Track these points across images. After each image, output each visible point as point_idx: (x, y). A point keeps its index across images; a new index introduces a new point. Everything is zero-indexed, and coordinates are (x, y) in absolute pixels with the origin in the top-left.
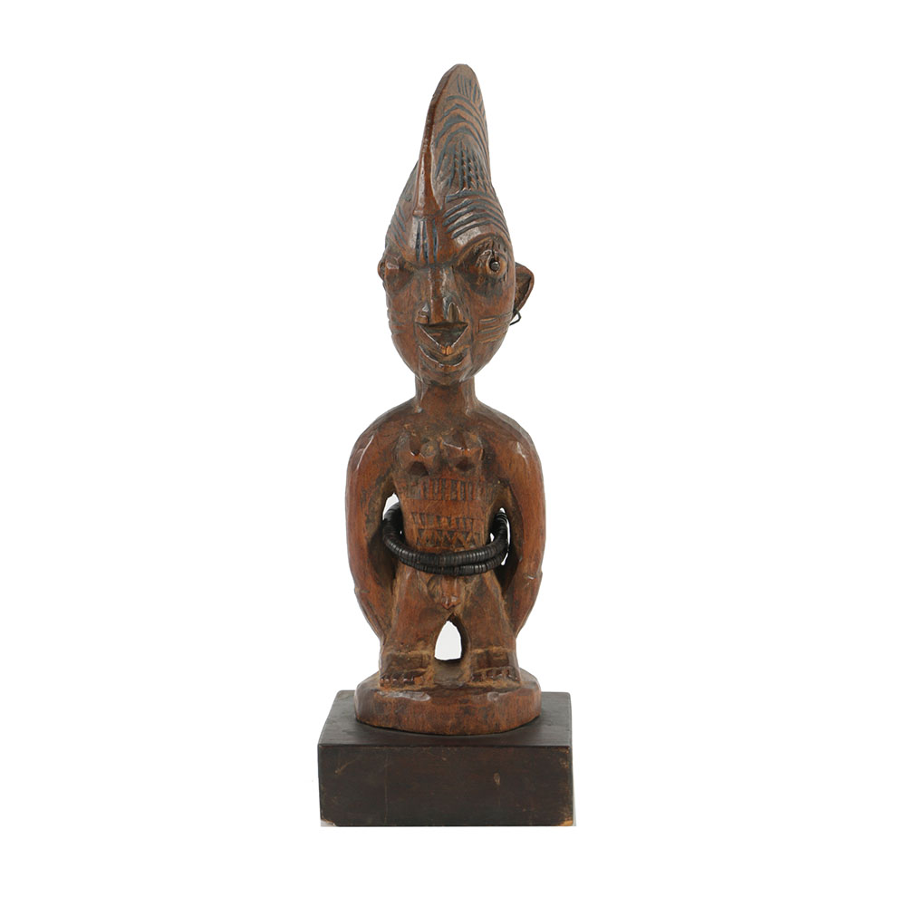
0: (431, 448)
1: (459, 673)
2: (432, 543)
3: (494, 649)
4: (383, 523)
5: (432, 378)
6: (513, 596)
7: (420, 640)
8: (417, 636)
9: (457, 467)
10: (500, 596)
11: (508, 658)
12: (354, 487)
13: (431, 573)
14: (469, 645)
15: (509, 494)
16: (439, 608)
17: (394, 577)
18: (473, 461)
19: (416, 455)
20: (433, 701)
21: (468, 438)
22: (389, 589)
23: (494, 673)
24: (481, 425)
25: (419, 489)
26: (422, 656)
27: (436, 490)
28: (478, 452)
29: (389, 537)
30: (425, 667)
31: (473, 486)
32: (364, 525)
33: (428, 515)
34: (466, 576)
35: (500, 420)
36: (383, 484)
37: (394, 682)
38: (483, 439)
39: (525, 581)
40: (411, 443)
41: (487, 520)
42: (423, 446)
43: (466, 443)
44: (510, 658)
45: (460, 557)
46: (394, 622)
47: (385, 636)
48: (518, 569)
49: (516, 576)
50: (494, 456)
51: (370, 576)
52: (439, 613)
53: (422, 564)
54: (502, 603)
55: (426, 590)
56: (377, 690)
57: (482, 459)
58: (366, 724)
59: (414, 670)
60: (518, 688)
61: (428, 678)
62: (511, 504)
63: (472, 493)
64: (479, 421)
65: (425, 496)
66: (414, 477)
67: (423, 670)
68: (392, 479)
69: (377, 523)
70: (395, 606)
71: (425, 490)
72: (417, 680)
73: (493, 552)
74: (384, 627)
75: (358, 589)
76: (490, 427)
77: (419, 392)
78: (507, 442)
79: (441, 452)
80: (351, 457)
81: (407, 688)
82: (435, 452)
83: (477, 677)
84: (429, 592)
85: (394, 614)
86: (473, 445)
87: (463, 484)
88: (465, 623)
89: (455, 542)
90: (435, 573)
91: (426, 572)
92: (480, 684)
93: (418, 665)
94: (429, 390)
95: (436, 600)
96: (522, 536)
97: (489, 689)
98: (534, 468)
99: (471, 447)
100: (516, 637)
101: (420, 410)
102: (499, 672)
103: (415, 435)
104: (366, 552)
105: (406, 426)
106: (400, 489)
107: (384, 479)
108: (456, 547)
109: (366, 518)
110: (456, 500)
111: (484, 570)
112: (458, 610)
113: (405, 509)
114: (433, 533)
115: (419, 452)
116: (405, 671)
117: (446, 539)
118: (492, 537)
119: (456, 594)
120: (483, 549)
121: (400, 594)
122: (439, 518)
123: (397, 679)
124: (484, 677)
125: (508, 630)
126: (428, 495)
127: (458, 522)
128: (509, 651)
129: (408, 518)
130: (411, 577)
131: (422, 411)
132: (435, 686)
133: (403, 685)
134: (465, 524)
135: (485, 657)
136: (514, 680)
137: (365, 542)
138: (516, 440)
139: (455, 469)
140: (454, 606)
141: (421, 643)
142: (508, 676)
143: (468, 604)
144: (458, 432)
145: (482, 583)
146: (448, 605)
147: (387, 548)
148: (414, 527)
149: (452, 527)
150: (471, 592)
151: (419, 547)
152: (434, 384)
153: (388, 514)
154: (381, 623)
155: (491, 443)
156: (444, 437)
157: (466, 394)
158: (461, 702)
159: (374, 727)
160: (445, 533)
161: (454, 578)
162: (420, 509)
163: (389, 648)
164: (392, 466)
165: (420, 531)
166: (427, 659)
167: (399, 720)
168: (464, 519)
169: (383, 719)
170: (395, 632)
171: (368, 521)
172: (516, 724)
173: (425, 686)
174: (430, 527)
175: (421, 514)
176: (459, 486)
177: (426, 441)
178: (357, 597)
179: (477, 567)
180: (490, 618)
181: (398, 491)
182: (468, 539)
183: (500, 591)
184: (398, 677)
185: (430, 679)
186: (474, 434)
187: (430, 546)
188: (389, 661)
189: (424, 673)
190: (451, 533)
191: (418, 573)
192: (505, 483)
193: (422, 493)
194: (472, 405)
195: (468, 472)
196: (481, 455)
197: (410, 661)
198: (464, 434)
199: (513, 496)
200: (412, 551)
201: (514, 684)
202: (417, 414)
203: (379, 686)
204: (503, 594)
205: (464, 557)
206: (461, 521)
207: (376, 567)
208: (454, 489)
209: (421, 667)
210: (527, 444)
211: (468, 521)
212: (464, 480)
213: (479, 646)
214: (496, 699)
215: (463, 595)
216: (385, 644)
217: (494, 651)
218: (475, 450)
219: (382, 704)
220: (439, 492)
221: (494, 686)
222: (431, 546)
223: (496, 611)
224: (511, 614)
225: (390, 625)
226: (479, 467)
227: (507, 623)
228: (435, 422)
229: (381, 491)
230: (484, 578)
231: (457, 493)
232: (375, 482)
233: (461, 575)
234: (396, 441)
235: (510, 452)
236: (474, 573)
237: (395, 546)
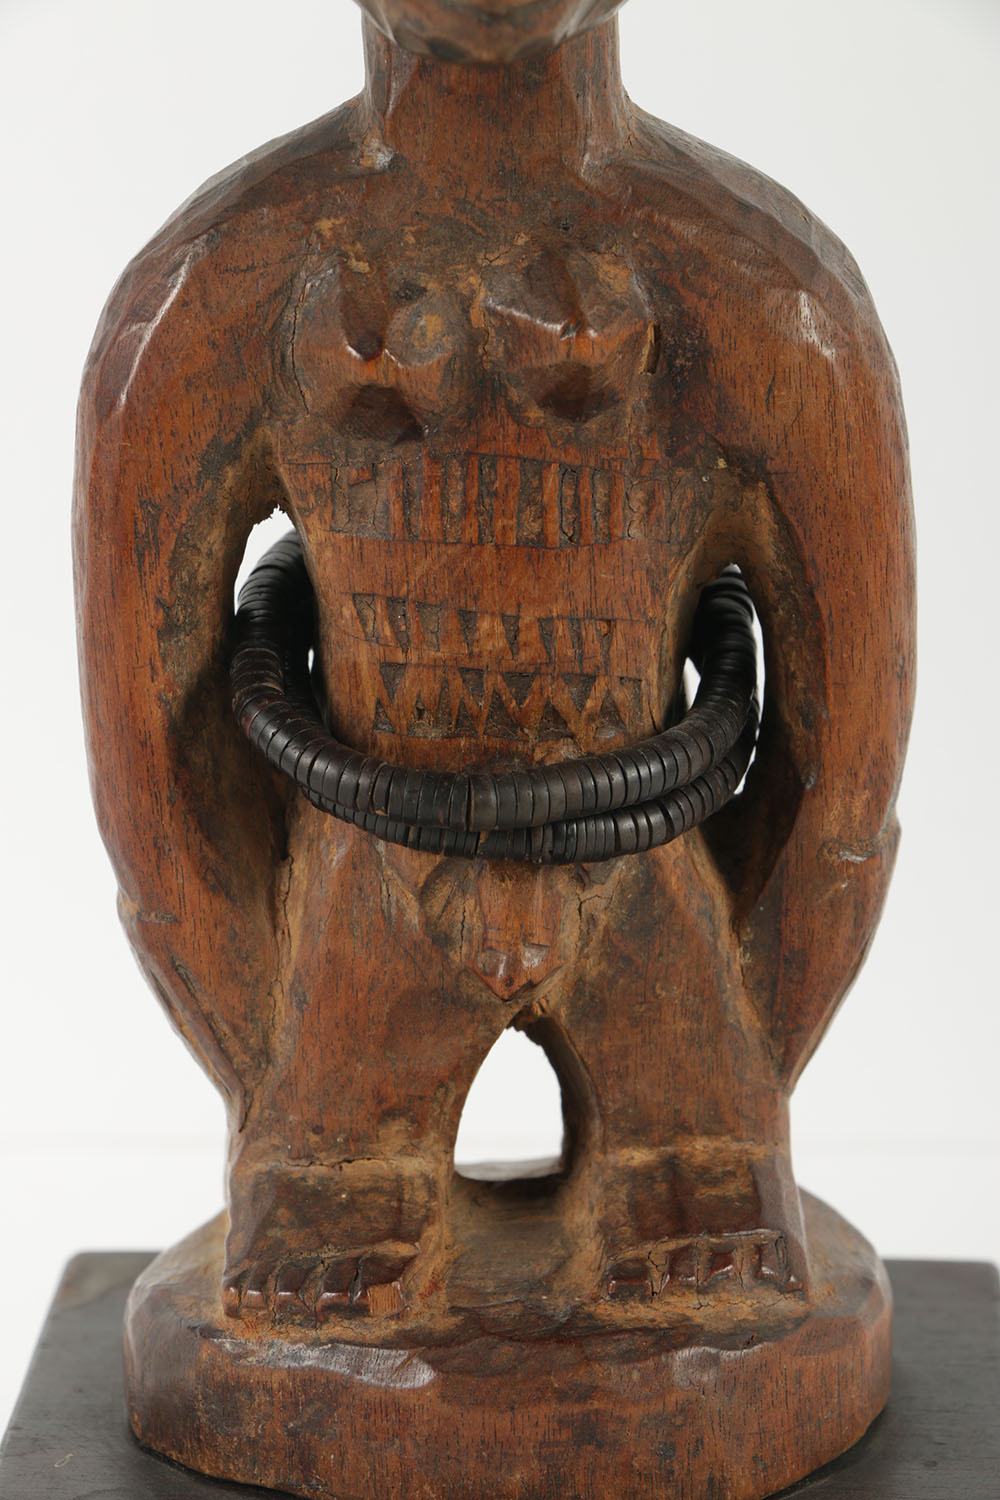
0: (431, 324)
1: (556, 1250)
2: (437, 723)
3: (700, 1148)
4: (235, 627)
5: (432, 32)
6: (779, 932)
7: (388, 1115)
8: (380, 1099)
9: (543, 404)
10: (725, 930)
11: (755, 1185)
12: (107, 487)
13: (435, 850)
14: (596, 1128)
15: (765, 512)
16: (470, 988)
17: (282, 854)
18: (612, 377)
19: (370, 356)
20: (446, 1388)
21: (592, 279)
22: (262, 908)
23: (700, 1264)
24: (648, 222)
25: (382, 496)
26: (397, 1187)
27: (455, 504)
28: (636, 341)
29: (259, 696)
30: (413, 1238)
31: (612, 483)
32: (150, 644)
33: (421, 605)
34: (582, 863)
35: (724, 195)
36: (231, 474)
37: (283, 1305)
38: (660, 285)
39: (830, 874)
40: (348, 302)
41: (671, 620)
42: (400, 318)
43: (584, 306)
44: (765, 1187)
45: (558, 789)
46: (283, 1044)
47: (246, 1094)
48: (802, 820)
49: (790, 850)
50: (703, 354)
51: (178, 856)
52: (471, 1006)
53: (394, 818)
54: (732, 956)
55: (413, 917)
56: (209, 1332)
57: (652, 369)
58: (169, 1461)
59: (367, 1251)
60: (799, 1322)
61: (424, 1283)
62: (770, 553)
63: (608, 512)
64: (637, 201)
65: (407, 524)
66: (360, 446)
67: (404, 1250)
68: (267, 452)
69: (207, 633)
70: (288, 975)
71: (407, 500)
72: (380, 1297)
73: (695, 759)
74: (241, 1059)
75: (133, 907)
76: (688, 230)
77: (380, 74)
78: (757, 292)
79: (474, 339)
80: (94, 357)
81: (336, 1328)
82: (448, 343)
83: (628, 1280)
84: (428, 923)
85: (283, 1011)
86: (614, 309)
87: (570, 473)
88: (579, 1045)
89: (535, 717)
90: (451, 852)
91: (417, 846)
92: (641, 1312)
93: (383, 1225)
94: (422, 70)
95: (458, 956)
96: (819, 687)
97: (680, 1334)
98: (870, 401)
99: (604, 322)
100: (788, 1090)
101: (382, 159)
102: (721, 1257)
103: (363, 267)
104: (162, 761)
105: (325, 225)
106: (303, 496)
107: (232, 454)
108: (542, 738)
109: (156, 617)
110: (540, 542)
111: (659, 835)
112: (552, 995)
113: (326, 571)
114: (445, 684)
115: (381, 345)
116: (329, 1254)
117: (498, 705)
118: (692, 678)
119: (540, 936)
120: (657, 743)
121: (308, 928)
122: (467, 619)
123: (296, 1290)
124: (658, 1280)
125: (756, 1069)
126: (419, 523)
127: (547, 637)
128: (759, 1152)
129: (339, 613)
130: (353, 863)
131: (394, 162)
132: (453, 1321)
133: (318, 1317)
134: (579, 640)
135: (662, 1188)
136: (785, 1289)
137: (155, 718)
138: (798, 287)
139: (535, 413)
140: (531, 986)
141: (397, 1127)
142: (757, 1274)
143: (593, 969)
144: (548, 254)
145: (650, 884)
146: (509, 981)
147: (250, 743)
148: (364, 656)
149: (523, 656)
150: (603, 919)
151: (384, 740)
152: (441, 53)
153: (254, 586)
154: (233, 1045)
155: (691, 300)
156: (487, 273)
157: (583, 88)
158: (561, 1396)
159: (198, 1475)
160: (493, 682)
161: (534, 870)
162: (388, 584)
163: (261, 1144)
164: (267, 398)
165: (390, 671)
166: (421, 1196)
167: (306, 1463)
168: (574, 621)
169: (239, 1452)
170: (288, 1084)
171: (168, 630)
172: (791, 1472)
173: (410, 1325)
174: (431, 654)
175: (393, 602)
176: (552, 480)
177: (411, 293)
178: (131, 937)
179: (627, 824)
180: (683, 1025)
181: (295, 502)
182: (589, 704)
183: (722, 908)
184: (297, 1280)
185: (435, 1286)
186: (618, 260)
187: (429, 733)
188: (267, 1203)
189: (408, 1261)
190: (520, 679)
191: (381, 846)
192: (749, 468)
193: (396, 511)
194: (609, 130)
195: (593, 425)
196: (646, 351)
197: (350, 1207)
198: (574, 263)
199: (781, 519)
200: (357, 766)
201: (787, 1305)
202: (372, 174)
203: (217, 1314)
204: (737, 922)
205: (576, 786)
206: (561, 628)
207: (204, 819)
208: (531, 496)
209: (397, 1234)
210: (844, 299)
211: (592, 632)
212: (572, 458)
213: (639, 1132)
214: (708, 1377)
215: (570, 936)
216: (248, 1128)
217: (700, 1159)
218: (620, 331)
219: (230, 1393)
220: (465, 509)
221: (699, 1318)
222: (434, 734)
223: (708, 993)
224: (770, 1006)
225: (265, 1054)
226: (636, 399)
227: (753, 1040)
228: (449, 208)
229: (223, 504)
230: (657, 863)
231: (542, 514)
232: (194, 467)
233: (559, 860)
234: (284, 292)
235: (770, 336)
236: (617, 848)
237: (281, 740)
